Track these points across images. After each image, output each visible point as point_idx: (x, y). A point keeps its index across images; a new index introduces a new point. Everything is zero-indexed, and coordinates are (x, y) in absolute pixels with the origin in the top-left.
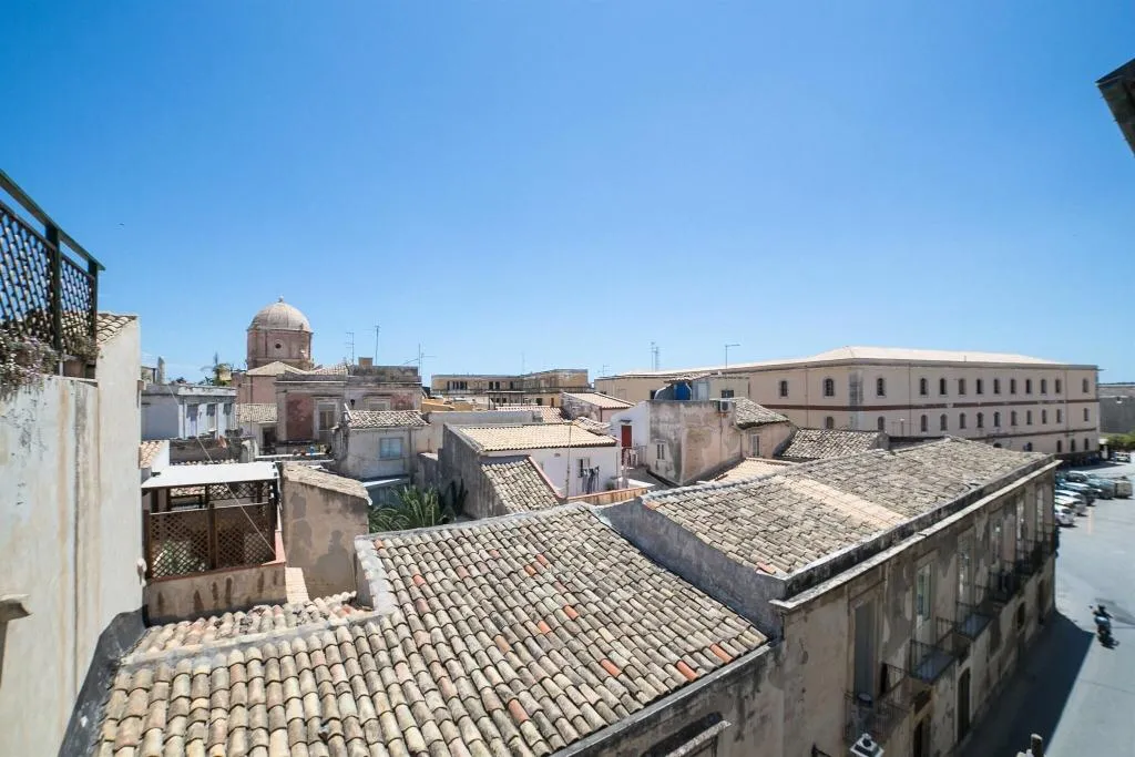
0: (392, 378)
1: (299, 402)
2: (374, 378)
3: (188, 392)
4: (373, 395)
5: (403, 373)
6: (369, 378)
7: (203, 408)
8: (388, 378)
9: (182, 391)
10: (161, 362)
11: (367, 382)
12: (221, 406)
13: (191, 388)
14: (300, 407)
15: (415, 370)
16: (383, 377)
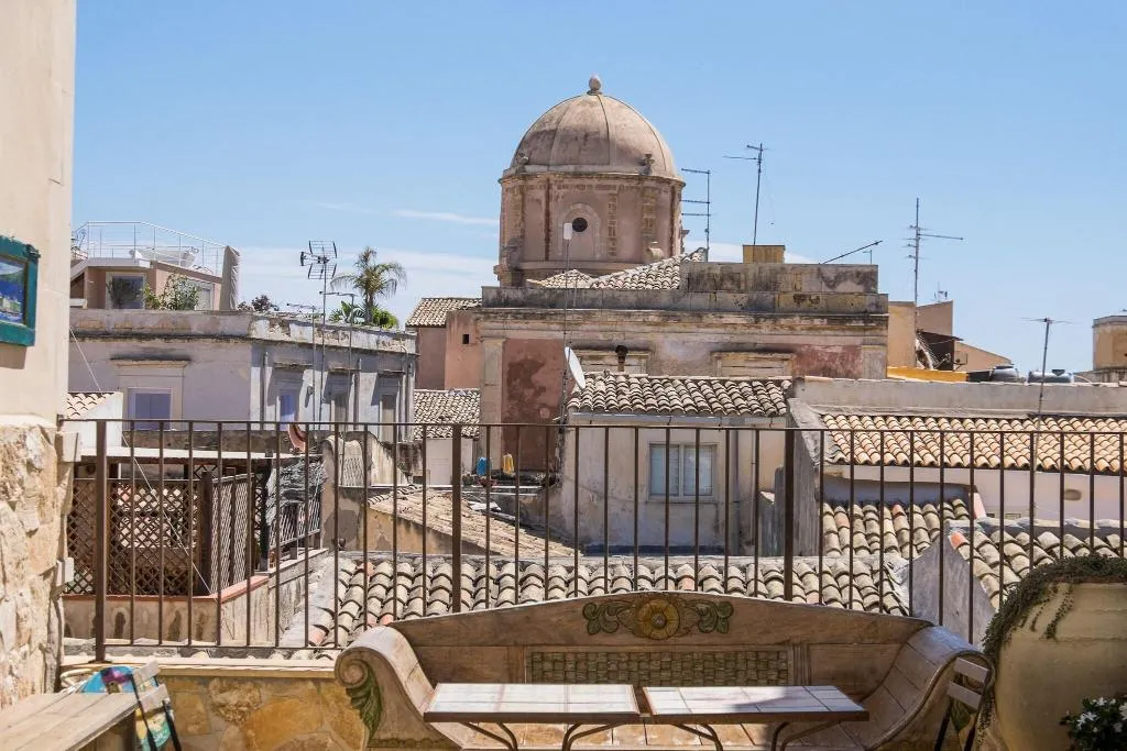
0: (799, 298)
1: (536, 366)
2: (743, 298)
3: (278, 334)
4: (739, 348)
5: (832, 284)
6: (728, 298)
7: (313, 379)
8: (786, 301)
9: (262, 330)
10: (231, 259)
11: (719, 310)
12: (368, 381)
13: (285, 325)
14: (538, 378)
15: (868, 277)
16: (768, 297)
